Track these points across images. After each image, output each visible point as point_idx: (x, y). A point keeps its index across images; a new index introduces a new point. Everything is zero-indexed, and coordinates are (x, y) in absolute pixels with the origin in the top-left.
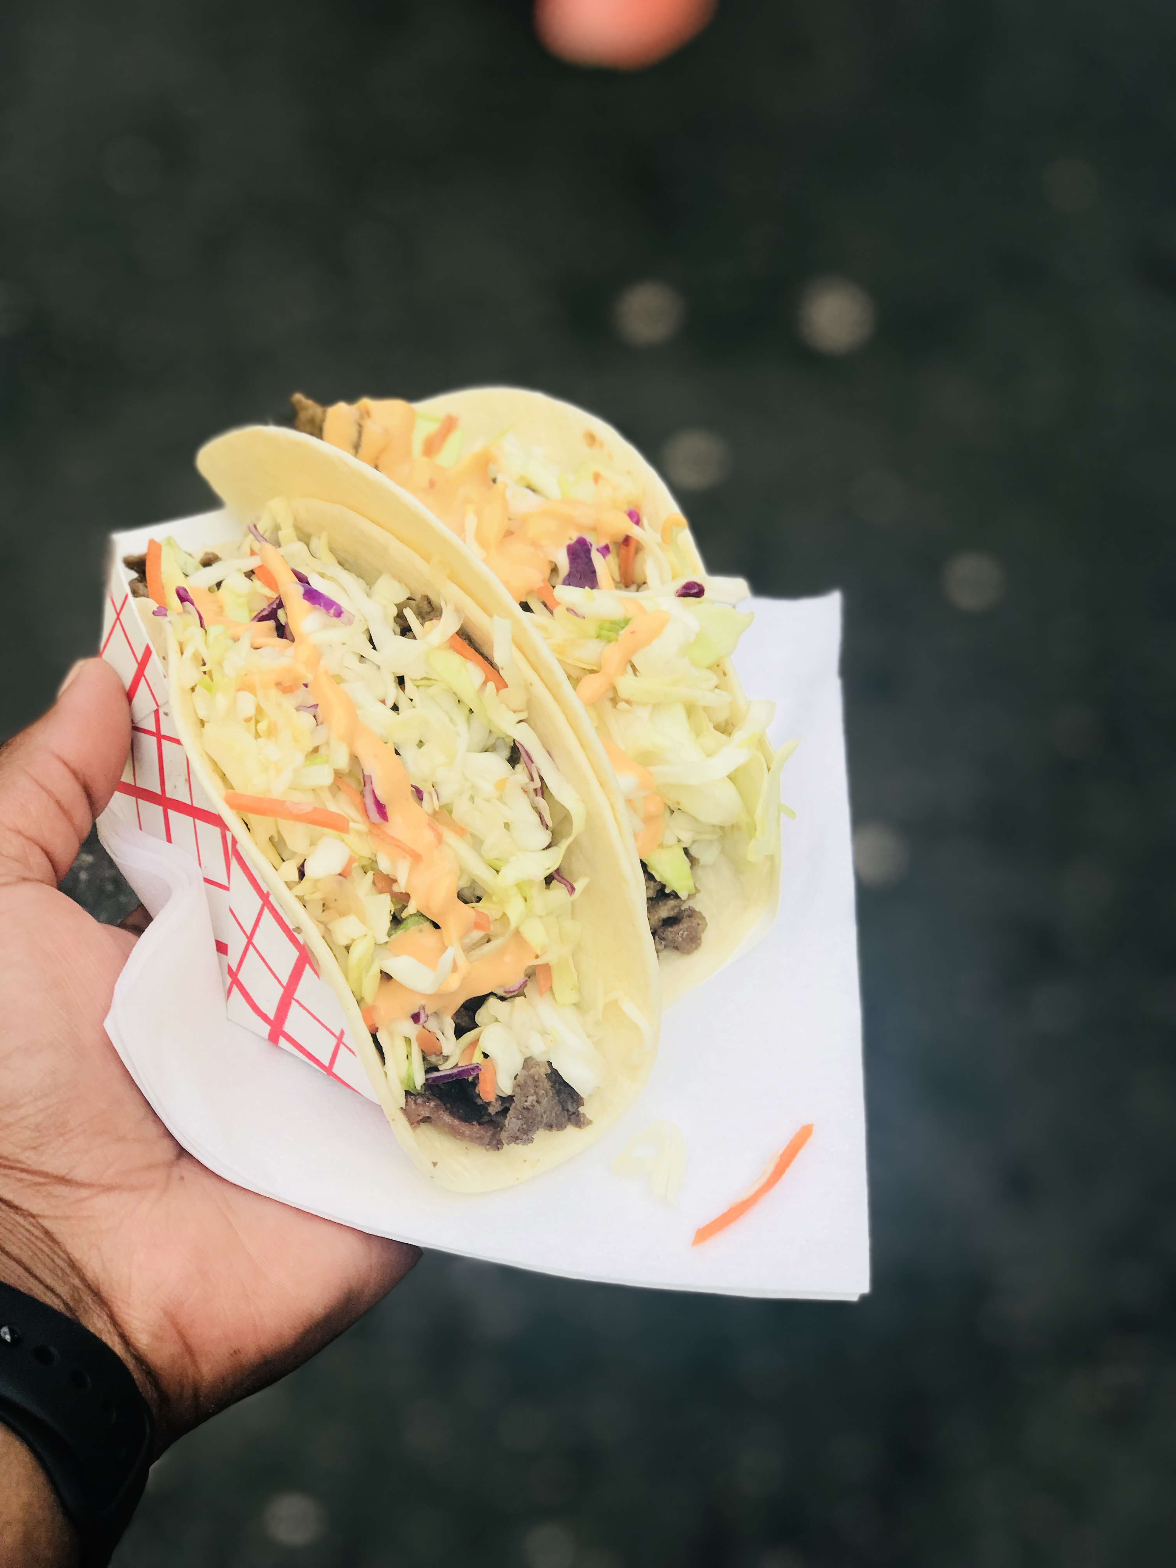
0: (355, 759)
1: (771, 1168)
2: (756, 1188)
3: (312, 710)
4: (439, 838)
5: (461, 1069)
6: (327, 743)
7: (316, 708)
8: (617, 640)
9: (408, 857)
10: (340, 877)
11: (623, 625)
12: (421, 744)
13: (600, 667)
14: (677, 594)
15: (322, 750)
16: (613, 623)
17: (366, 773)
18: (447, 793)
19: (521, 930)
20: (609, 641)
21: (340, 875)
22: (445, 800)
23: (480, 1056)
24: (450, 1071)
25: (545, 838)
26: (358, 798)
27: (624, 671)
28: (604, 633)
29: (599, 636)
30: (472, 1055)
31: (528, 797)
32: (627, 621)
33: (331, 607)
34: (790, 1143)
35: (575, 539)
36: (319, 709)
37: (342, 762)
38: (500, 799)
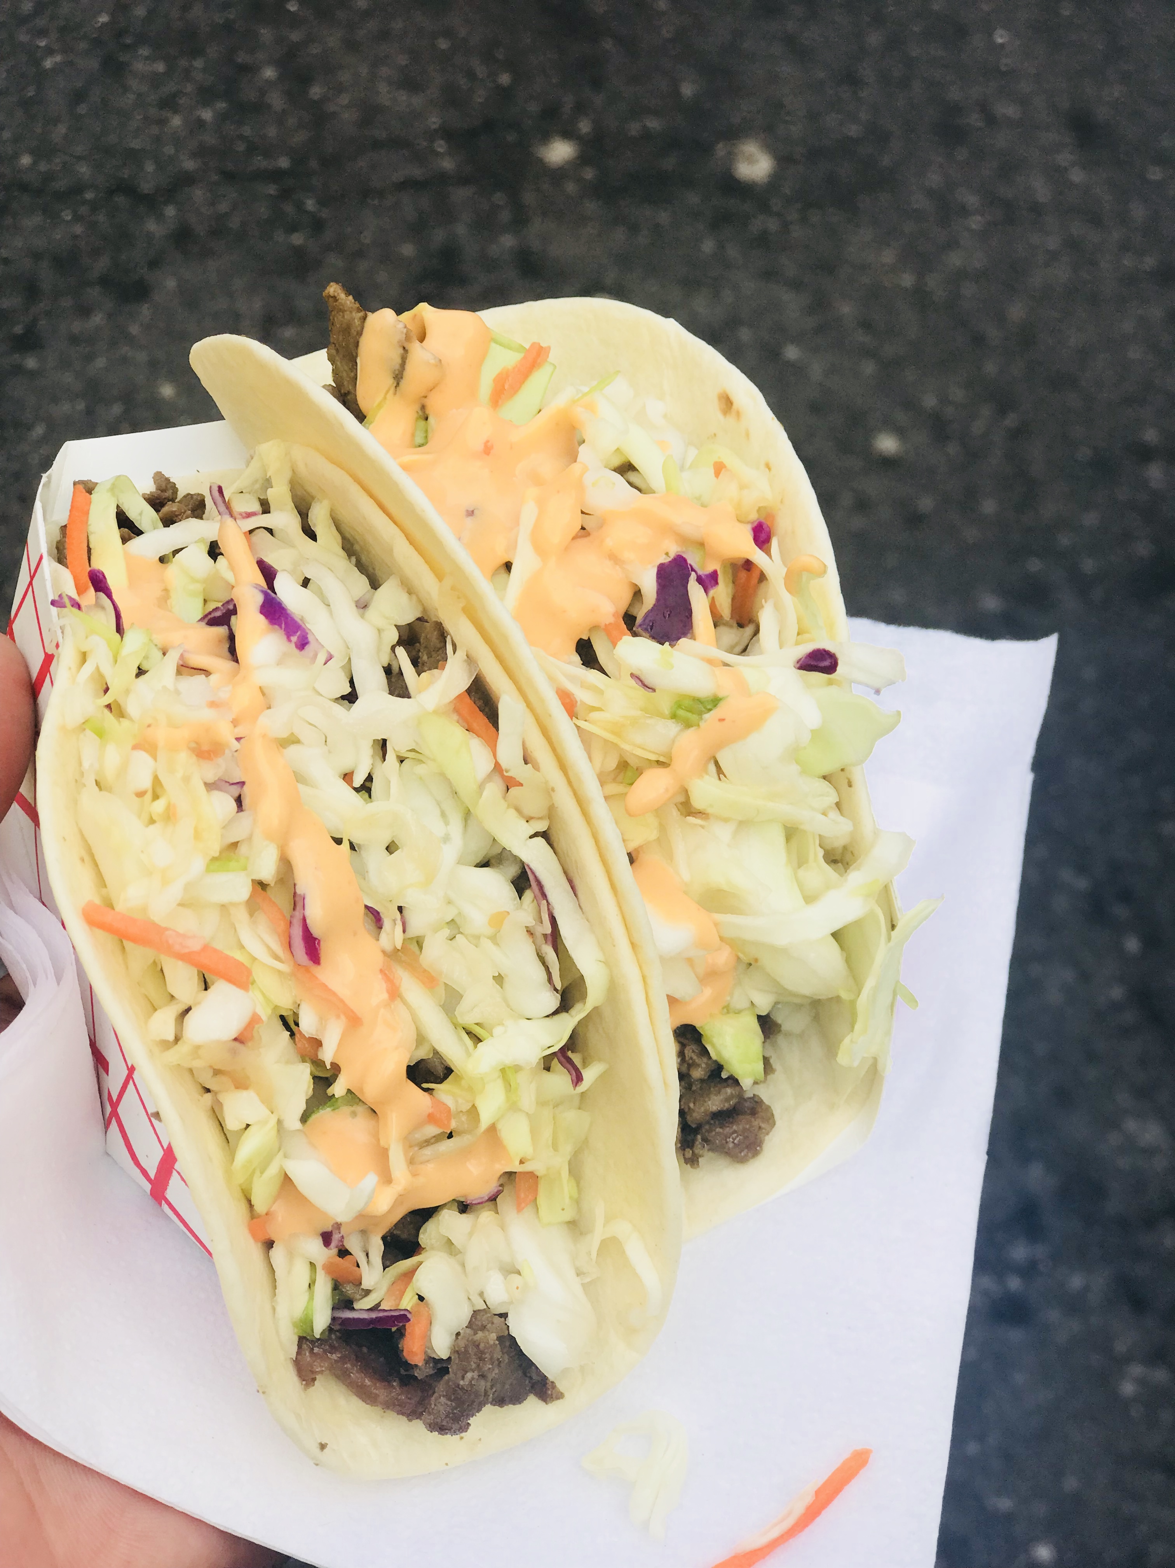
0: (286, 866)
1: (799, 1509)
2: (775, 1533)
3: (235, 790)
4: (394, 993)
5: (381, 1314)
6: (250, 838)
7: (242, 787)
8: (699, 725)
9: (343, 1017)
10: (237, 1044)
11: (709, 707)
12: (390, 849)
13: (671, 759)
14: (798, 665)
15: (243, 849)
16: (698, 700)
17: (298, 891)
18: (418, 924)
19: (499, 1126)
20: (688, 725)
21: (235, 1039)
22: (413, 931)
23: (413, 1297)
24: (367, 1313)
25: (552, 1001)
26: (282, 926)
27: (705, 770)
28: (681, 713)
29: (674, 716)
30: (402, 1293)
31: (534, 942)
32: (715, 701)
33: (295, 633)
34: (834, 1474)
35: (672, 555)
36: (245, 787)
37: (267, 870)
38: (494, 939)
